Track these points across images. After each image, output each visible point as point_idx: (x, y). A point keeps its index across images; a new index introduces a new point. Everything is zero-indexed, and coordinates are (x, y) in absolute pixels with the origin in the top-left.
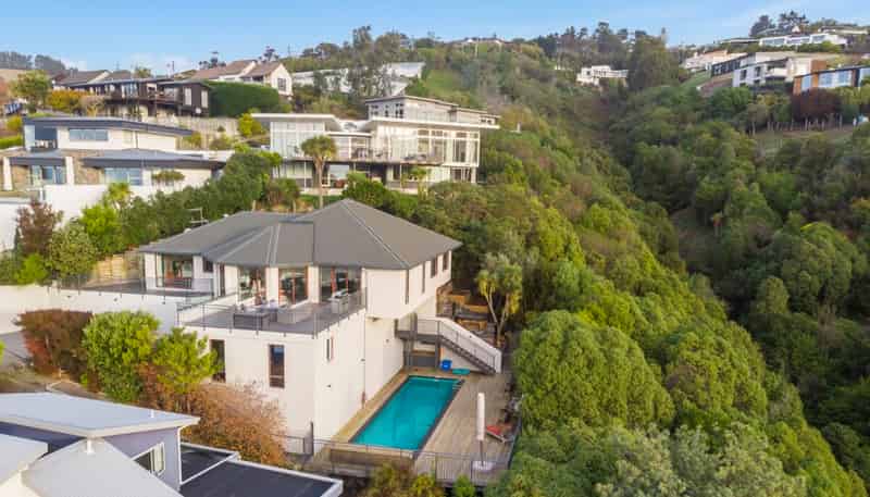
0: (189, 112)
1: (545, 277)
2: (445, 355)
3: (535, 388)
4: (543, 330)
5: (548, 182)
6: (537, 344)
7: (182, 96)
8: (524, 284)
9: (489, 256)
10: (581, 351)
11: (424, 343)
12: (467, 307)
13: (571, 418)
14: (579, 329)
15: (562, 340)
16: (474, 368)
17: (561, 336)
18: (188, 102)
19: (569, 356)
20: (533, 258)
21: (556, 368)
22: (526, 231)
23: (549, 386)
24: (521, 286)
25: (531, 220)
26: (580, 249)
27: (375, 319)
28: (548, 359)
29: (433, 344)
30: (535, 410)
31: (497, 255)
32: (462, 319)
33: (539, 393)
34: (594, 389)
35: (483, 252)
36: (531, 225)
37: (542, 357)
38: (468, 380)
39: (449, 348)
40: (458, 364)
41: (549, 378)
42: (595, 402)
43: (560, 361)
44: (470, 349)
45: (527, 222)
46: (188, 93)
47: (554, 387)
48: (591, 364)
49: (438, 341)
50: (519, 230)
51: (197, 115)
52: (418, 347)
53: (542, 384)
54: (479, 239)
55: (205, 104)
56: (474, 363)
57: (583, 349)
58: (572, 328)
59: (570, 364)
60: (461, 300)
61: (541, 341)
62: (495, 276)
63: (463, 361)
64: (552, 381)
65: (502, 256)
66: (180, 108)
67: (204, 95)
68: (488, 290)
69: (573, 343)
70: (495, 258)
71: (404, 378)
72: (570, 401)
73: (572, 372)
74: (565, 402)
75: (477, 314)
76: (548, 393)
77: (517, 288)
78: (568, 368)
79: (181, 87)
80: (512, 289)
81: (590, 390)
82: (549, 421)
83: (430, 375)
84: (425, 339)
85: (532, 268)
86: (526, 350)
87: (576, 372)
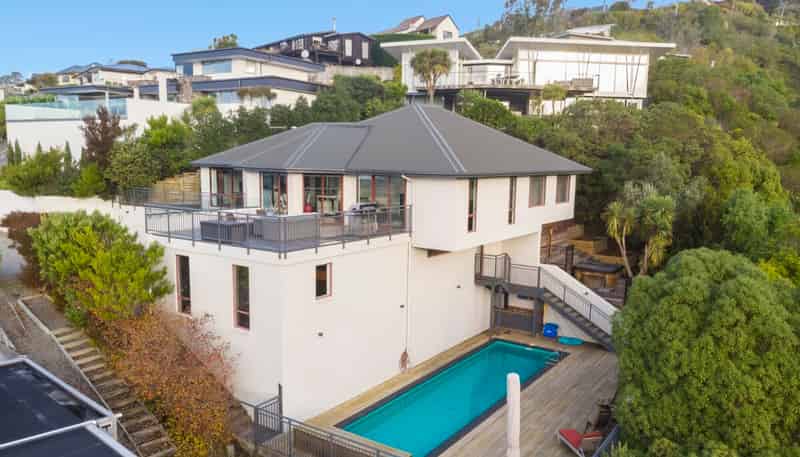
0: (349, 62)
1: (711, 217)
2: (550, 316)
3: (646, 377)
4: (673, 276)
5: (744, 115)
6: (656, 300)
7: (342, 47)
8: (675, 224)
9: (629, 185)
10: (743, 318)
11: (521, 297)
12: (597, 257)
13: (711, 443)
14: (744, 279)
15: (707, 293)
16: (588, 339)
17: (704, 286)
18: (349, 52)
19: (716, 326)
20: (697, 191)
21: (689, 346)
22: (692, 160)
23: (673, 376)
24: (669, 226)
25: (702, 145)
26: (781, 189)
27: (432, 253)
28: (673, 326)
29: (532, 299)
30: (643, 417)
31: (640, 186)
32: (582, 269)
33: (653, 387)
34: (768, 393)
35: (622, 181)
36: (701, 151)
37: (663, 321)
38: (574, 353)
39: (553, 306)
40: (567, 330)
41: (673, 362)
42: (766, 420)
43: (699, 332)
44: (584, 311)
45: (695, 146)
46: (348, 44)
47: (683, 379)
48: (763, 345)
49: (540, 296)
50: (681, 154)
51: (357, 65)
52: (515, 302)
53: (659, 370)
54: (620, 168)
55: (365, 55)
56: (588, 332)
57: (749, 316)
58: (729, 276)
59: (718, 340)
60: (589, 247)
61: (664, 294)
62: (632, 211)
63: (573, 326)
64: (678, 367)
65: (648, 187)
66: (340, 59)
67: (365, 46)
68: (620, 230)
69: (727, 302)
70: (637, 189)
71: (486, 340)
72: (712, 410)
73: (722, 356)
74: (703, 411)
75: (608, 265)
76: (669, 390)
77: (665, 229)
78: (711, 347)
79: (341, 37)
80: (655, 230)
81: (757, 394)
82: (666, 441)
83: (521, 341)
84: (524, 293)
85: (693, 205)
86: (636, 308)
87: (730, 356)
